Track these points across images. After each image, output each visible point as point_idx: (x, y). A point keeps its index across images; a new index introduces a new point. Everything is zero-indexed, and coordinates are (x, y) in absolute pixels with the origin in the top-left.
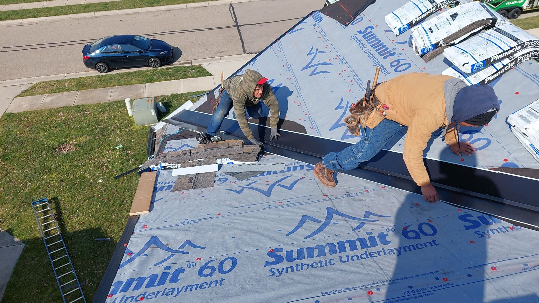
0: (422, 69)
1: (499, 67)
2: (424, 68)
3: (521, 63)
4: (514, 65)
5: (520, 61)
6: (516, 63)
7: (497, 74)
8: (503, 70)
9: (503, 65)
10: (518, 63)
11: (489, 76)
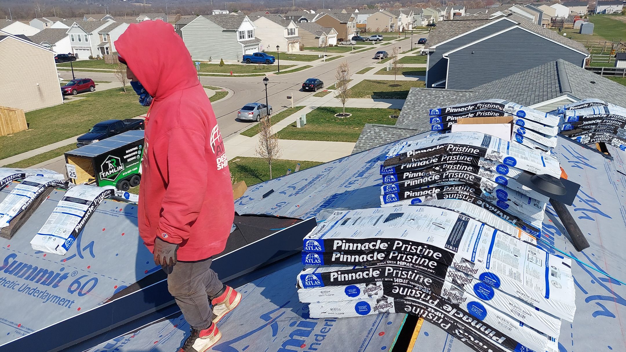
0: (6, 247)
1: (82, 214)
2: (9, 245)
3: (99, 204)
4: (94, 208)
5: (97, 203)
6: (95, 206)
7: (83, 220)
8: (87, 215)
9: (84, 211)
10: (97, 205)
11: (77, 225)
